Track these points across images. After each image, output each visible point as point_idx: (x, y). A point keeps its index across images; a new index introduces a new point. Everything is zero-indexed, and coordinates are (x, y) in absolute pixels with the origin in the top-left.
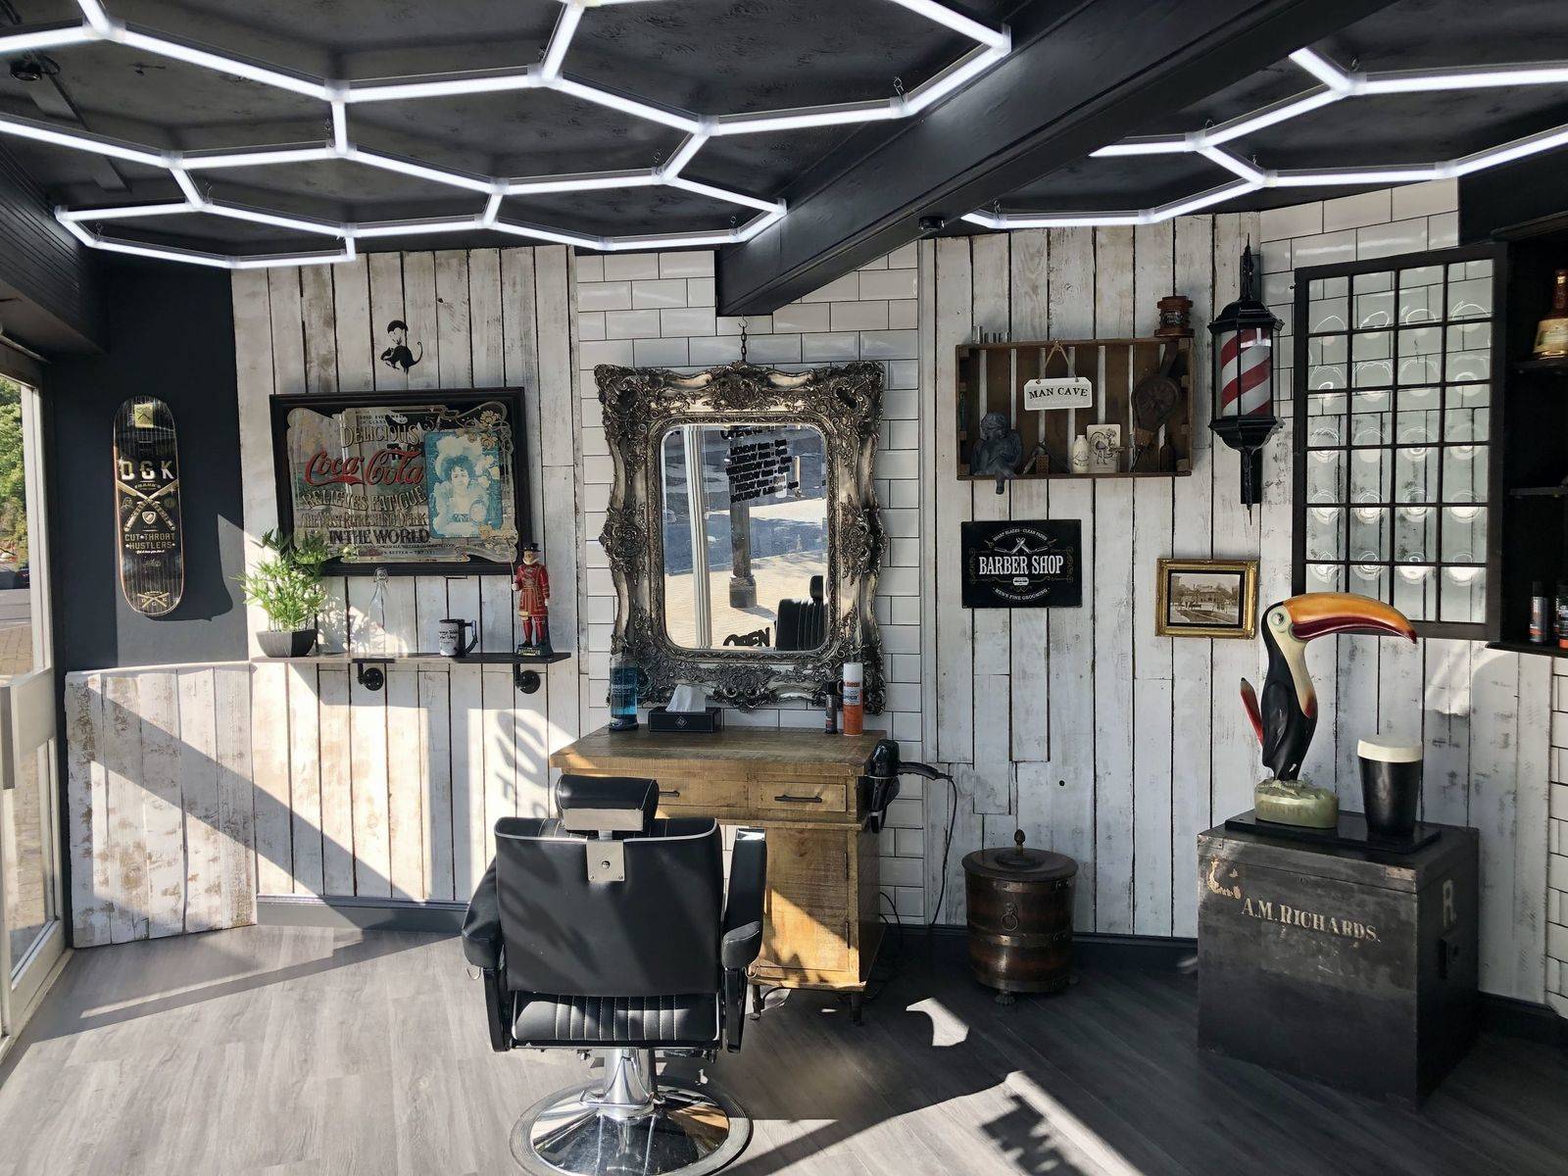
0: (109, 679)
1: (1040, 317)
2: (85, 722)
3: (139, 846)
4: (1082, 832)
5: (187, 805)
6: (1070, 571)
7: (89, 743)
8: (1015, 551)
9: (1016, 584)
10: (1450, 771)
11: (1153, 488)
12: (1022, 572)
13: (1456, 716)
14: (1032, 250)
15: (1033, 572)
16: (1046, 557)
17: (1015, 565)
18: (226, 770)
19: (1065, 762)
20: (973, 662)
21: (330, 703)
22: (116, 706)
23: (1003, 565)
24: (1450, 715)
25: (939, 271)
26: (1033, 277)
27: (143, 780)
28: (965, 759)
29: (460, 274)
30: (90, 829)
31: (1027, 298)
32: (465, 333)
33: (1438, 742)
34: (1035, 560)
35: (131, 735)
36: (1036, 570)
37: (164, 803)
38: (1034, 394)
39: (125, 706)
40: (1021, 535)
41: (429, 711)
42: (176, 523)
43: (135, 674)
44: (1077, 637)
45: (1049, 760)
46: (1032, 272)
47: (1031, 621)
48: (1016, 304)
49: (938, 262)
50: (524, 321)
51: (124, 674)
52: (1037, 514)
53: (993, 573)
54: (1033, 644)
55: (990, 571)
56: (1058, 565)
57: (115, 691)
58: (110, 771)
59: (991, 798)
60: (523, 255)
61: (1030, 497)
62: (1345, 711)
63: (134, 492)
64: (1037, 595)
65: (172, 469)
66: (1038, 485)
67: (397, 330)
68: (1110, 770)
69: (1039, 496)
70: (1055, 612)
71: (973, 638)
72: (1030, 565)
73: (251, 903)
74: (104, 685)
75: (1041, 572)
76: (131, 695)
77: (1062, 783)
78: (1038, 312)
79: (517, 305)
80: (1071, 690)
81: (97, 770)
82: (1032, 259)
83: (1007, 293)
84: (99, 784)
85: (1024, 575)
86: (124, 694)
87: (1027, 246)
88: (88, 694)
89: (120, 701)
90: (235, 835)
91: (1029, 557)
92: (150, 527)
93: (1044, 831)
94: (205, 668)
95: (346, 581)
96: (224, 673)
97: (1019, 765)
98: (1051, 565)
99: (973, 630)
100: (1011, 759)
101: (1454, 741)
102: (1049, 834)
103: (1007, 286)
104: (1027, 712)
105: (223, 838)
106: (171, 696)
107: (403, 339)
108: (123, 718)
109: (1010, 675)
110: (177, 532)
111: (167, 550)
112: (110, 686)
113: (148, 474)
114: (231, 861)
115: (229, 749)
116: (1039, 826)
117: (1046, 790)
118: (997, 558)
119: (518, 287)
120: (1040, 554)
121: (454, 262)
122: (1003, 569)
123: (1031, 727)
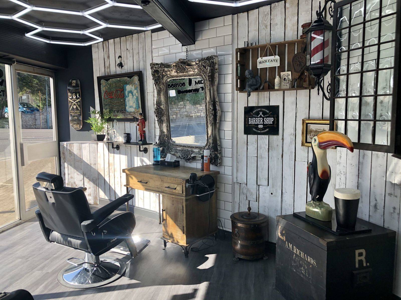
0: (68, 144)
1: (268, 36)
2: (64, 154)
3: (75, 183)
4: (277, 211)
5: (84, 175)
6: (275, 123)
7: (64, 158)
8: (259, 116)
9: (259, 127)
10: (393, 207)
11: (303, 94)
12: (261, 123)
13: (396, 184)
14: (266, 13)
15: (264, 123)
16: (268, 118)
17: (259, 121)
18: (92, 167)
19: (273, 187)
20: (247, 152)
21: (110, 153)
22: (70, 150)
23: (255, 121)
24: (394, 184)
25: (239, 24)
26: (266, 22)
27: (75, 168)
28: (244, 182)
29: (131, 42)
30: (65, 178)
31: (264, 30)
32: (132, 58)
33: (390, 194)
34: (265, 119)
35: (72, 157)
36: (265, 123)
37: (79, 174)
38: (260, 63)
39: (71, 150)
40: (261, 111)
41: (127, 156)
42: (80, 108)
43: (73, 143)
44: (278, 145)
45: (268, 185)
46: (265, 21)
47: (264, 139)
48: (260, 33)
49: (238, 21)
50: (143, 53)
51: (71, 143)
52: (266, 104)
53: (253, 123)
54: (264, 147)
55: (252, 123)
56: (272, 121)
57: (69, 147)
58: (69, 165)
59: (252, 195)
60: (142, 35)
61: (264, 98)
62: (361, 178)
63: (72, 101)
64: (265, 131)
65: (79, 95)
66: (266, 94)
67: (120, 58)
68: (287, 191)
69: (267, 97)
70: (271, 137)
71: (247, 144)
72: (263, 121)
73: (97, 199)
74: (67, 145)
75: (267, 123)
76: (72, 148)
77: (272, 194)
78: (267, 34)
79: (142, 48)
80: (275, 164)
81: (66, 164)
82: (265, 16)
83: (258, 29)
84: (66, 168)
85: (261, 124)
86: (71, 148)
87: (264, 12)
88: (64, 147)
89: (70, 149)
90: (94, 183)
91: (263, 118)
92: (75, 109)
93: (266, 208)
94: (87, 143)
95: (113, 123)
96: (91, 144)
97: (260, 186)
98: (269, 121)
99: (247, 142)
100: (257, 184)
101: (395, 195)
102: (268, 210)
103: (258, 27)
104: (262, 169)
105: (91, 183)
106: (80, 149)
107: (121, 60)
108: (71, 153)
109: (257, 157)
110: (80, 110)
111: (79, 115)
112: (68, 146)
113: (74, 97)
114: (93, 189)
115: (92, 162)
116: (265, 207)
117: (267, 195)
118: (254, 118)
119: (142, 44)
120: (266, 117)
121: (130, 38)
122: (256, 122)
123: (263, 174)
